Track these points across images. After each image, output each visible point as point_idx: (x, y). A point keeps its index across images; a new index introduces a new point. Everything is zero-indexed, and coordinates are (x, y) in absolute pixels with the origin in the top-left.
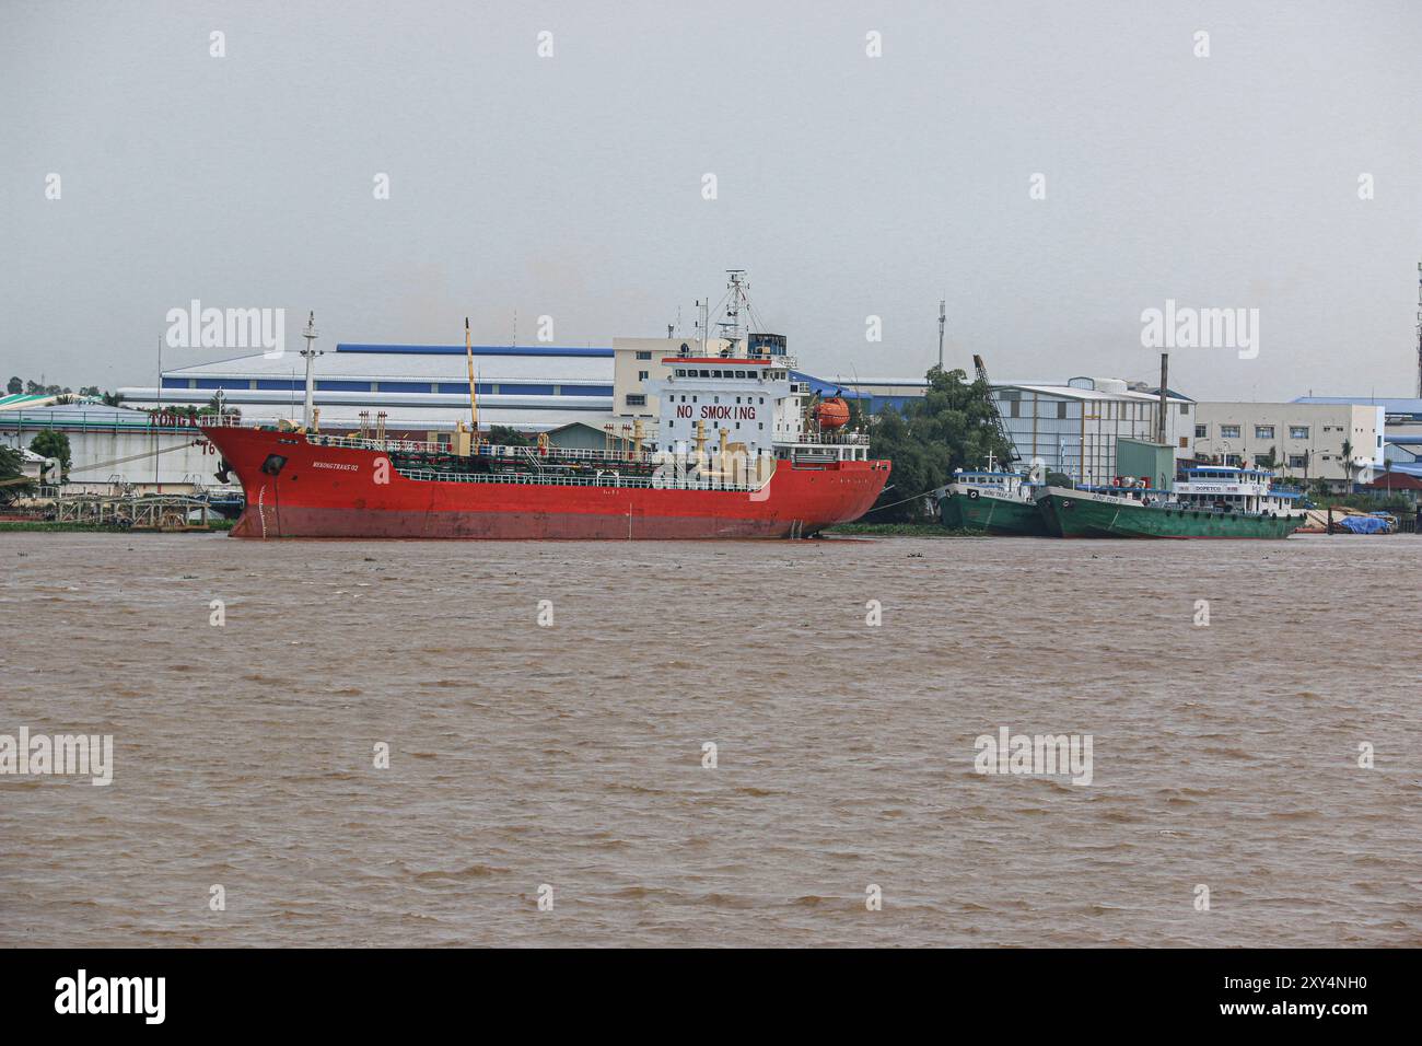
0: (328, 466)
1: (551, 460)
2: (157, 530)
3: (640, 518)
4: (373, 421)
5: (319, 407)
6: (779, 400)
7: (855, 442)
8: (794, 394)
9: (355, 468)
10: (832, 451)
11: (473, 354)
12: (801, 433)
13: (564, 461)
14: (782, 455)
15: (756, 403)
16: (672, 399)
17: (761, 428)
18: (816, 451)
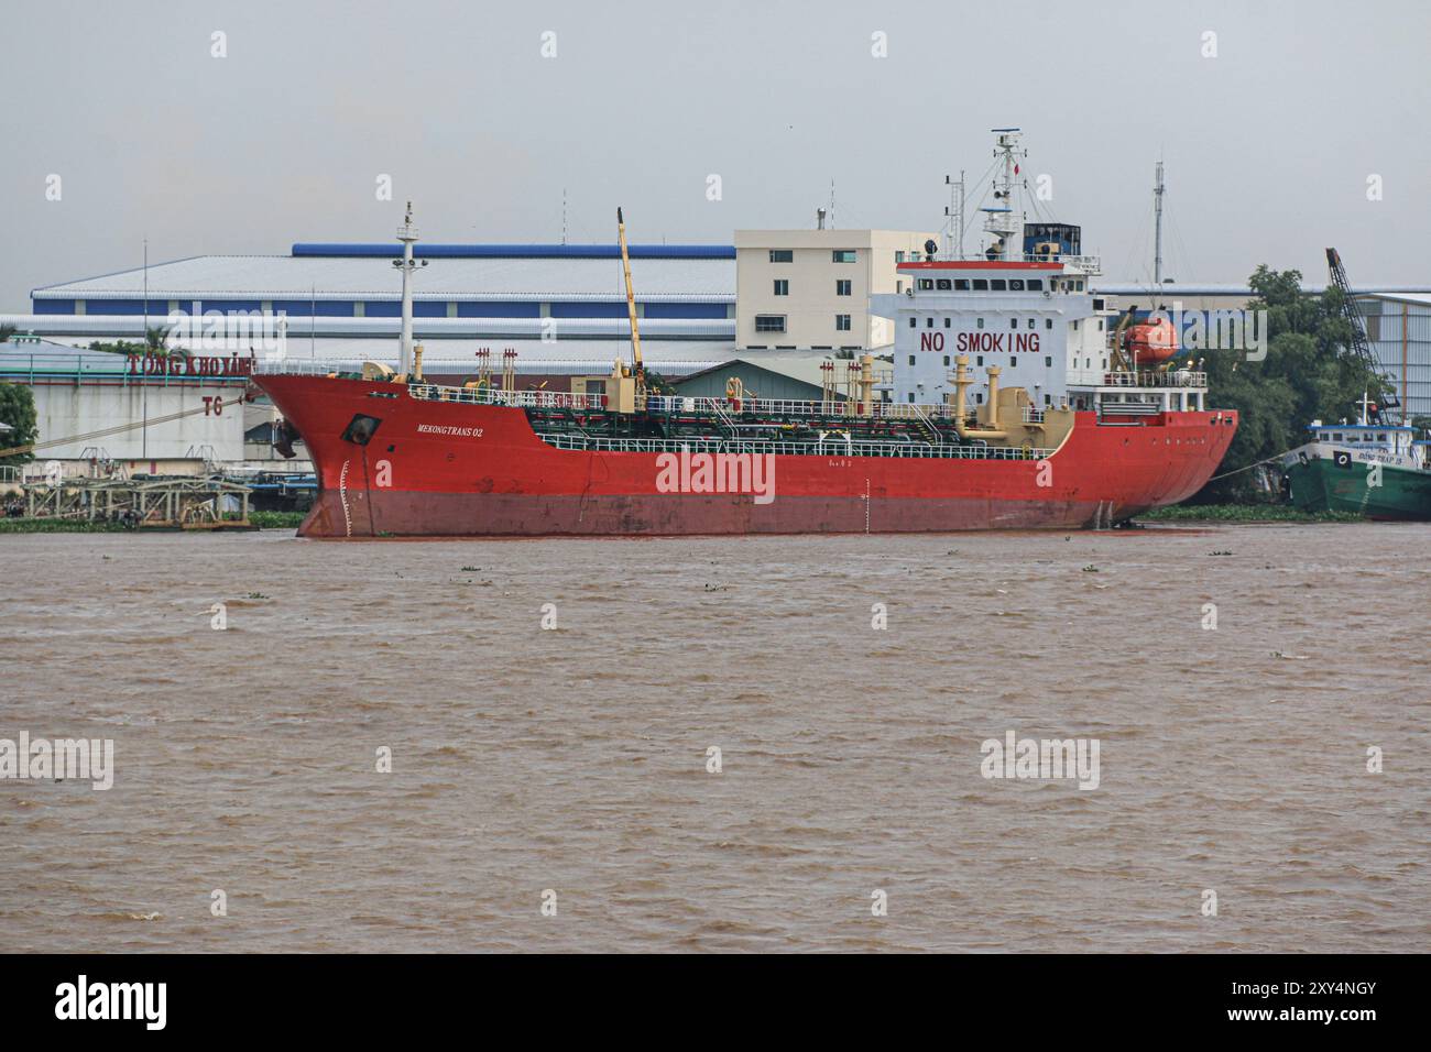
0: (439, 430)
1: (747, 417)
2: (177, 528)
3: (882, 502)
4: (496, 363)
5: (424, 343)
6: (1076, 322)
7: (1186, 384)
8: (1099, 312)
9: (478, 433)
10: (1152, 397)
11: (630, 257)
12: (1107, 371)
13: (767, 419)
14: (1080, 405)
15: (1040, 327)
16: (913, 323)
17: (1049, 365)
18: (1130, 398)
